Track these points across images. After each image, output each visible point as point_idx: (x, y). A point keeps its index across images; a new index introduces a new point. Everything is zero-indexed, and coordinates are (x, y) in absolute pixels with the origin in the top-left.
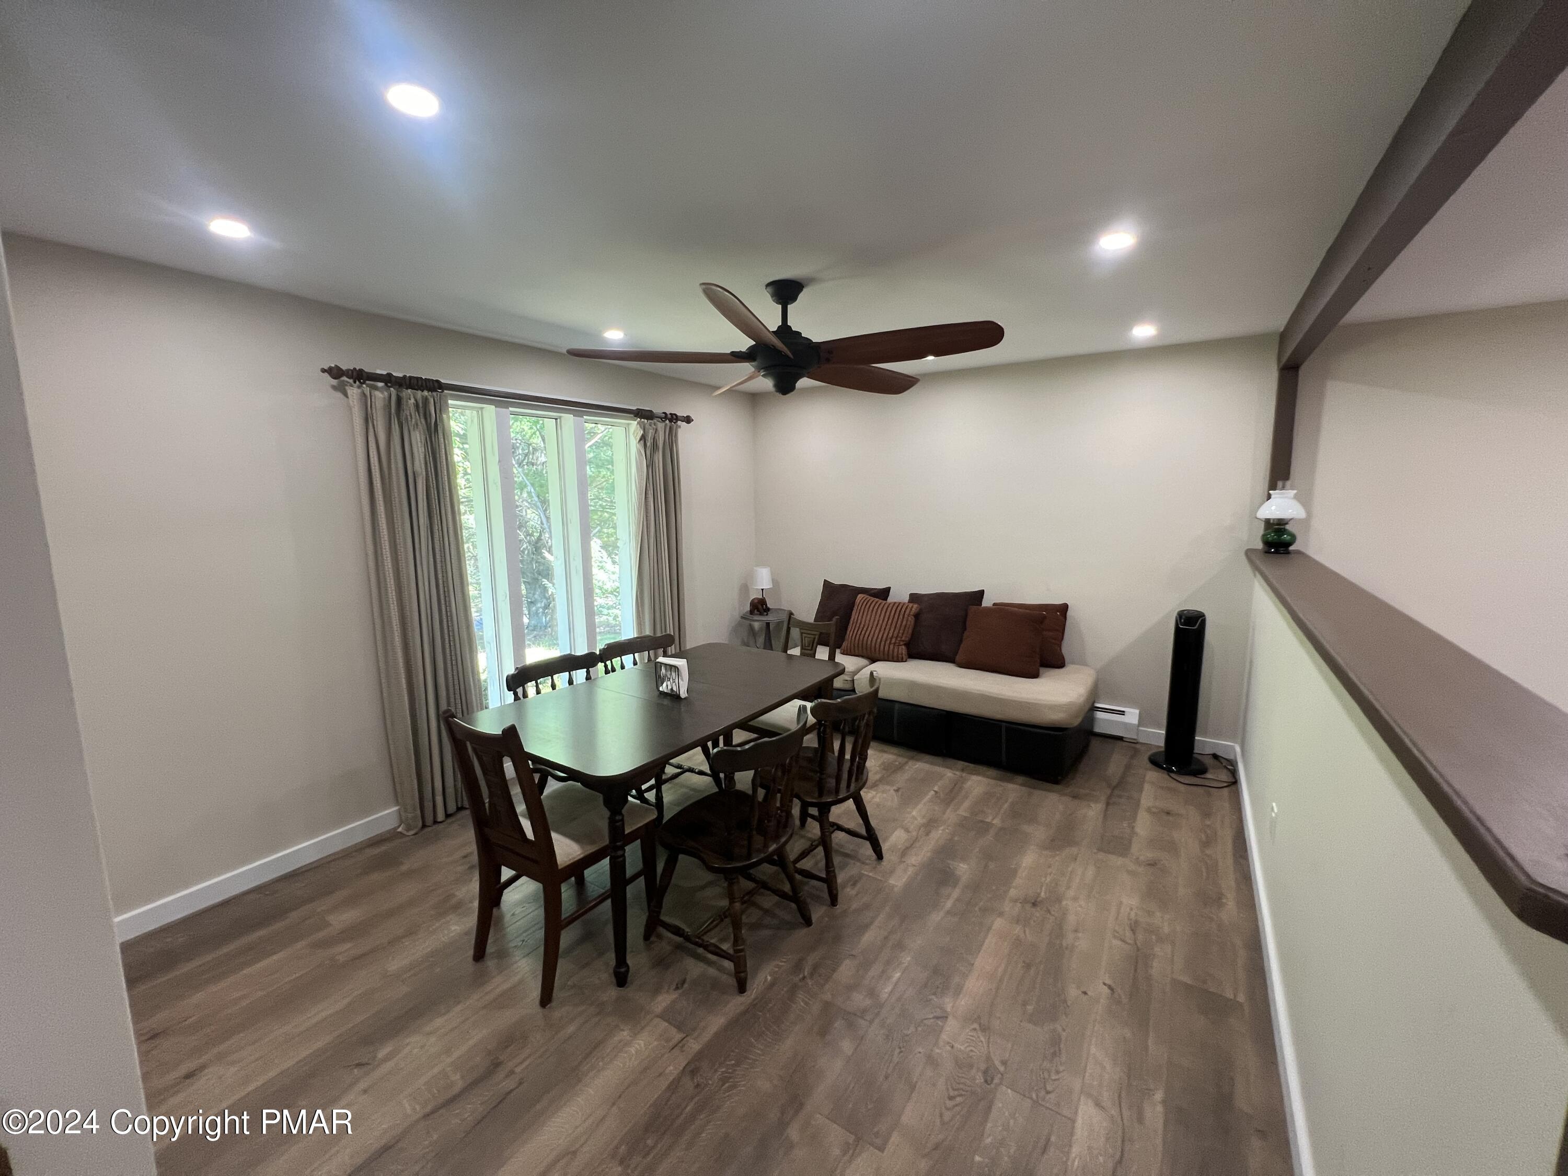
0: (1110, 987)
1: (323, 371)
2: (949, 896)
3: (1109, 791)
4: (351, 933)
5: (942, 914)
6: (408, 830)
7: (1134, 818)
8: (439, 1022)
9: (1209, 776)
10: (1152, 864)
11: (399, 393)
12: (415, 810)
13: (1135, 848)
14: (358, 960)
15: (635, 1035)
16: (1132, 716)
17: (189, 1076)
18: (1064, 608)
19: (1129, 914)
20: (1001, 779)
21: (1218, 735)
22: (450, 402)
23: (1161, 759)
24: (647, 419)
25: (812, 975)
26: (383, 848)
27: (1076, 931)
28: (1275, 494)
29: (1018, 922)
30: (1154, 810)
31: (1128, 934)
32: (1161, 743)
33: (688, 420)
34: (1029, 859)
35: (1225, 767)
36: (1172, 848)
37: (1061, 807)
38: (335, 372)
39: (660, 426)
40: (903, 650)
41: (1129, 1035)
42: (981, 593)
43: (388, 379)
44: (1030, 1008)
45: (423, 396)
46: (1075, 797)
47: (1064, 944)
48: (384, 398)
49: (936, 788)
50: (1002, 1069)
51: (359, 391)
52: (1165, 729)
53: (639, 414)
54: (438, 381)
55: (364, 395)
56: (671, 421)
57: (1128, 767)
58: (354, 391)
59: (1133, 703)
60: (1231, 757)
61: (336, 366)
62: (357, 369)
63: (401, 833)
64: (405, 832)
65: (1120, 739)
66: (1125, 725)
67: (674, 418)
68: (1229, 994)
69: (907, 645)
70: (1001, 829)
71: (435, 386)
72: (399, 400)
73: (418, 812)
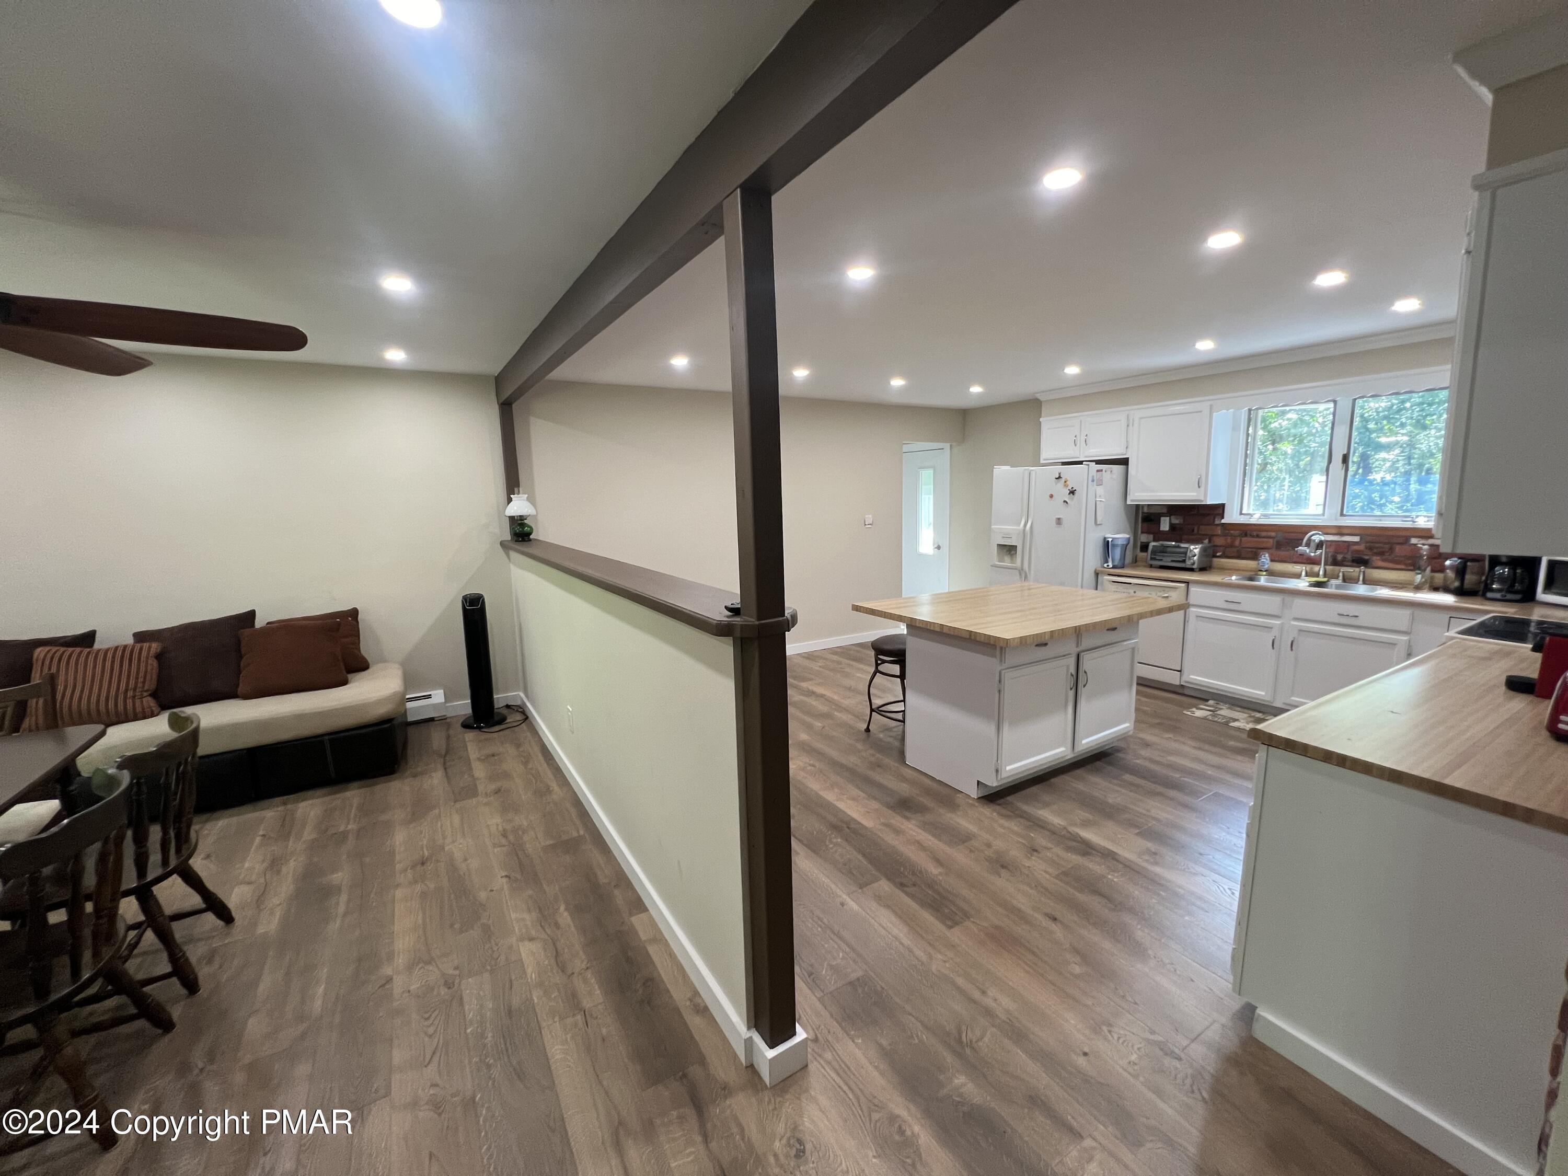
0: (506, 876)
2: (337, 904)
3: (442, 760)
5: (338, 922)
7: (471, 769)
9: (508, 721)
10: (497, 791)
13: (481, 788)
16: (438, 696)
18: (354, 613)
19: (497, 829)
20: (335, 793)
21: (506, 691)
23: (472, 721)
25: (210, 1061)
27: (466, 860)
28: (515, 497)
29: (416, 882)
30: (483, 758)
31: (504, 841)
32: (469, 711)
34: (400, 837)
35: (517, 711)
36: (506, 775)
37: (407, 789)
40: (150, 702)
41: (530, 892)
42: (251, 615)
44: (457, 926)
46: (415, 776)
47: (462, 873)
49: (261, 833)
50: (457, 972)
52: (469, 697)
57: (448, 737)
59: (435, 686)
60: (519, 703)
65: (432, 720)
66: (435, 706)
68: (575, 834)
69: (154, 695)
70: (359, 831)
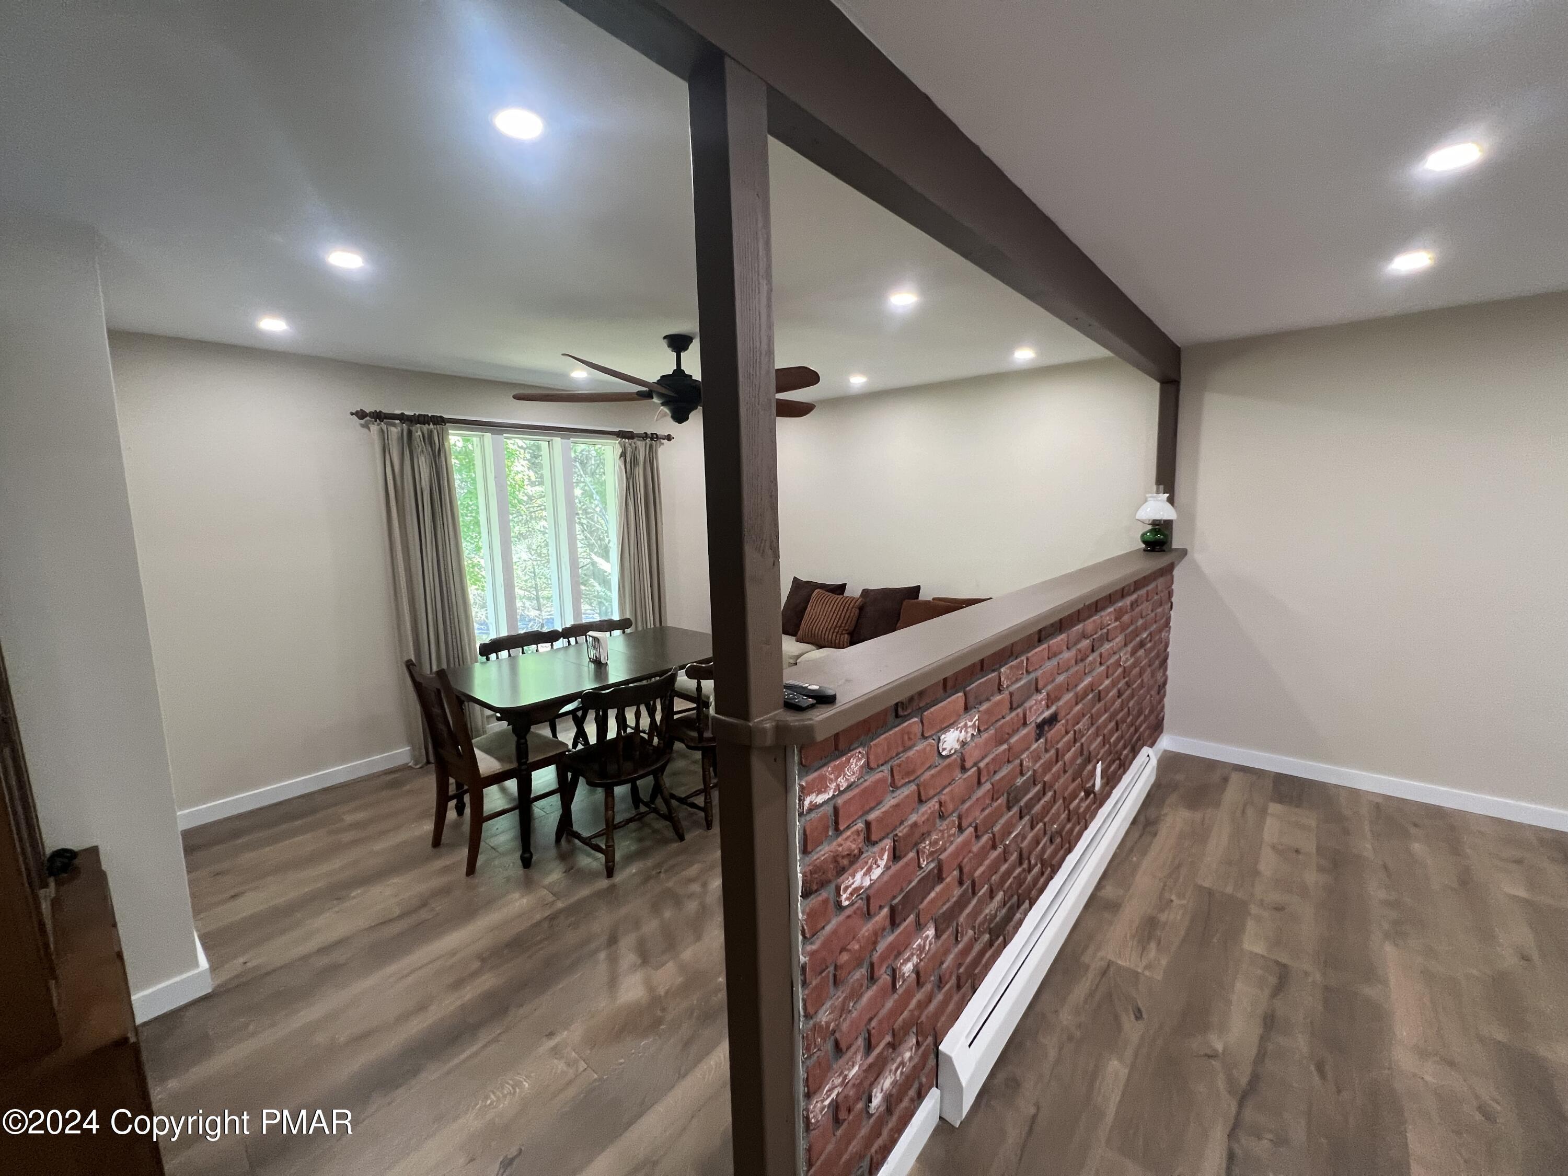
1: (352, 414)
4: (356, 826)
6: (416, 764)
8: (395, 880)
11: (411, 428)
12: (420, 749)
14: (355, 843)
15: (522, 896)
17: (234, 897)
22: (450, 431)
24: (629, 438)
25: (666, 871)
26: (396, 775)
33: (669, 438)
38: (361, 415)
39: (640, 444)
40: (846, 638)
42: (918, 588)
43: (402, 418)
45: (428, 429)
48: (398, 433)
51: (379, 427)
53: (621, 435)
54: (441, 417)
55: (382, 431)
56: (652, 439)
58: (374, 428)
61: (361, 410)
62: (378, 411)
63: (411, 767)
64: (414, 767)
67: (654, 437)
69: (851, 634)
71: (440, 421)
72: (410, 433)
73: (423, 751)
